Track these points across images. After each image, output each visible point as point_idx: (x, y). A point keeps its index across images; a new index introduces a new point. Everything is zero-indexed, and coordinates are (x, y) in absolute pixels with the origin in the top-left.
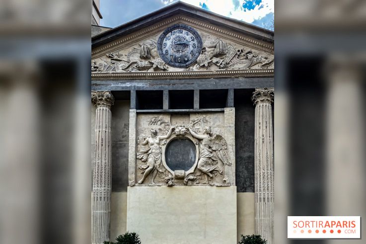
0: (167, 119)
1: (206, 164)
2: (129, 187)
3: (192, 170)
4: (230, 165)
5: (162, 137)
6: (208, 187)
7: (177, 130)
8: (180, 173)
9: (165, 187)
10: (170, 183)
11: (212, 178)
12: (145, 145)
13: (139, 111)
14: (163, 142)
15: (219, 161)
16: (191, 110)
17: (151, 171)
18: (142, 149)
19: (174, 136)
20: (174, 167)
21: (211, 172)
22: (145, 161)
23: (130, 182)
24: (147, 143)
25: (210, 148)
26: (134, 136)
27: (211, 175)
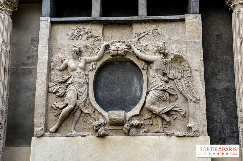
0: (97, 30)
1: (160, 100)
2: (34, 139)
3: (136, 110)
4: (197, 102)
5: (89, 58)
6: (163, 138)
7: (113, 48)
8: (117, 114)
9: (92, 137)
10: (101, 131)
11: (169, 123)
12: (62, 70)
13: (54, 19)
14: (90, 67)
15: (180, 96)
16: (135, 18)
17: (71, 112)
18: (58, 77)
19: (107, 57)
20: (107, 106)
21: (168, 113)
22: (62, 96)
23: (36, 130)
24: (66, 67)
25: (164, 74)
26: (46, 56)
27: (168, 119)
